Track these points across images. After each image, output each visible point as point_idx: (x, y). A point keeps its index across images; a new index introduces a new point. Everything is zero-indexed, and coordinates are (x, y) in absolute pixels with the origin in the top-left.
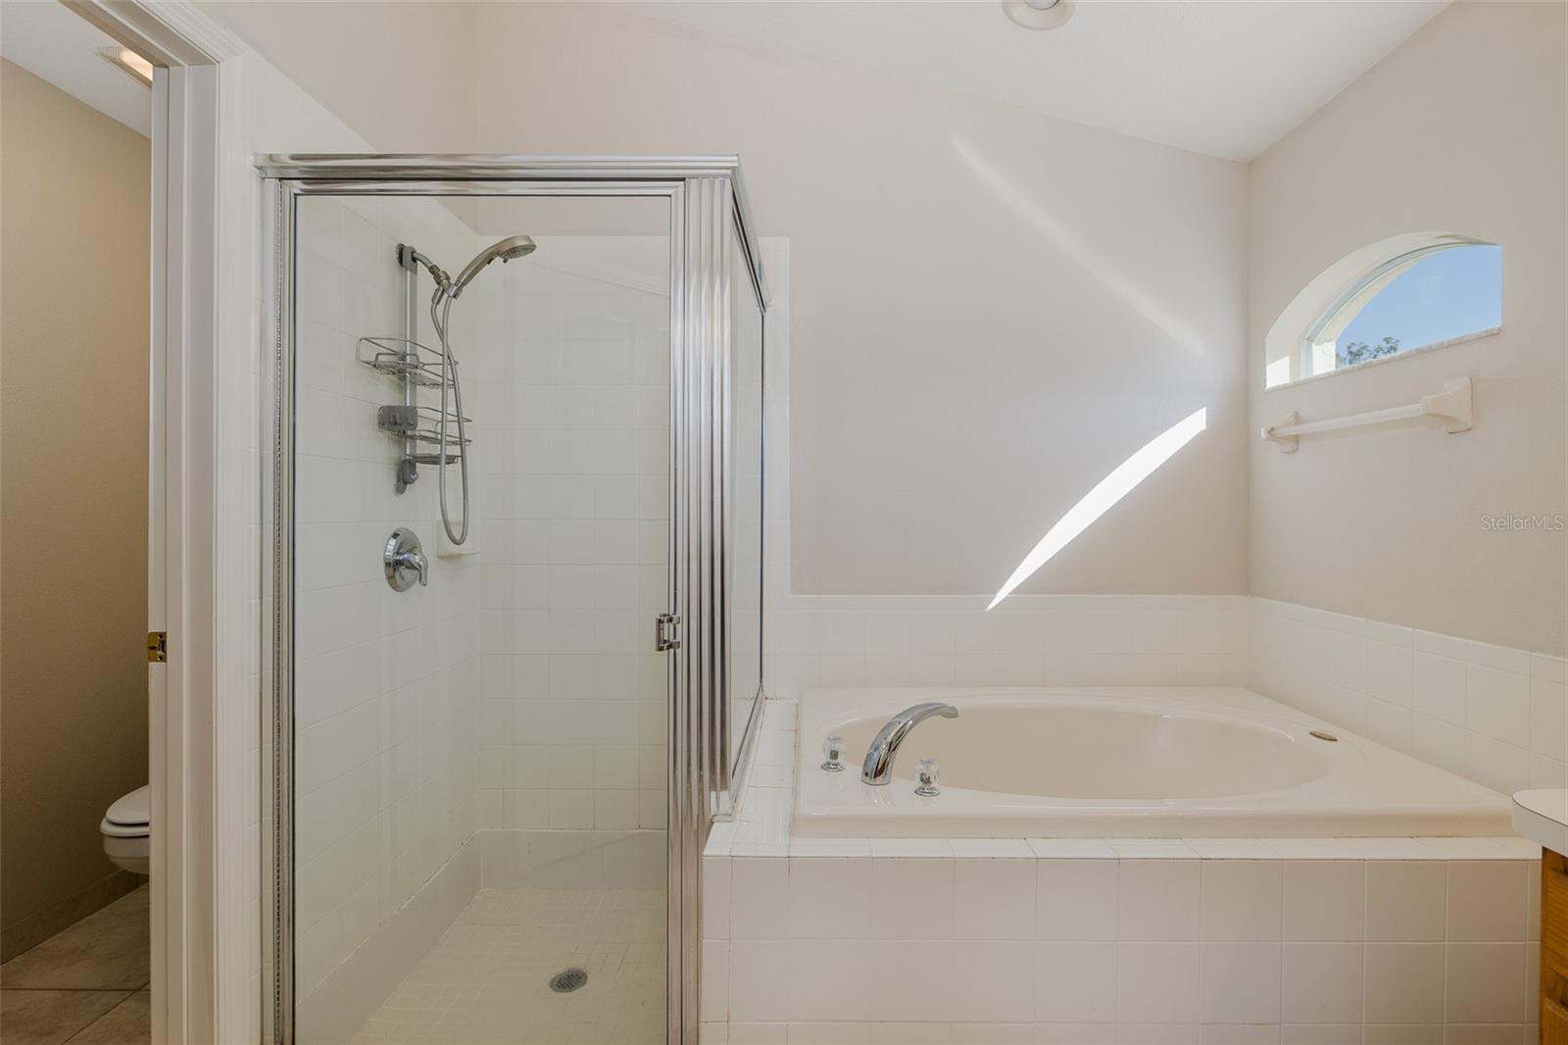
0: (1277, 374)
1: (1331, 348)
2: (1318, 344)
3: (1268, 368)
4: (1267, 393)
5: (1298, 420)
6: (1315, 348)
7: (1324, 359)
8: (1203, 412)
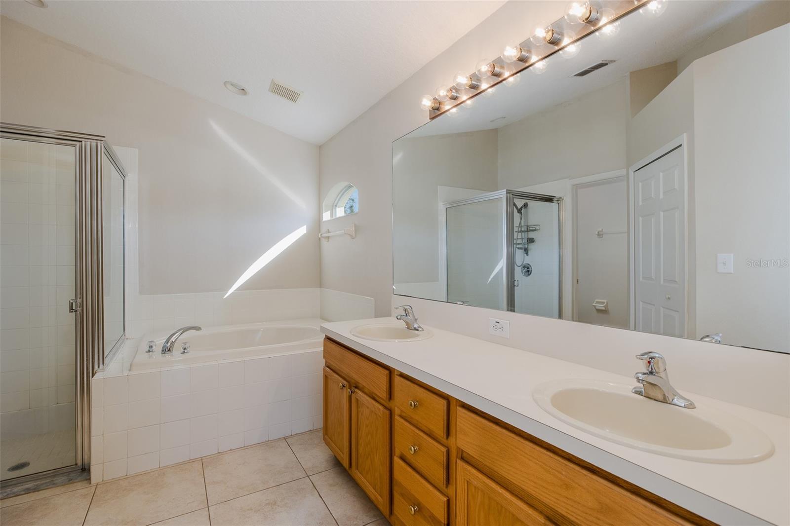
0: (326, 216)
1: (343, 209)
2: (339, 207)
3: (324, 214)
4: (324, 222)
5: (329, 232)
6: (337, 209)
7: (340, 212)
8: (305, 227)
